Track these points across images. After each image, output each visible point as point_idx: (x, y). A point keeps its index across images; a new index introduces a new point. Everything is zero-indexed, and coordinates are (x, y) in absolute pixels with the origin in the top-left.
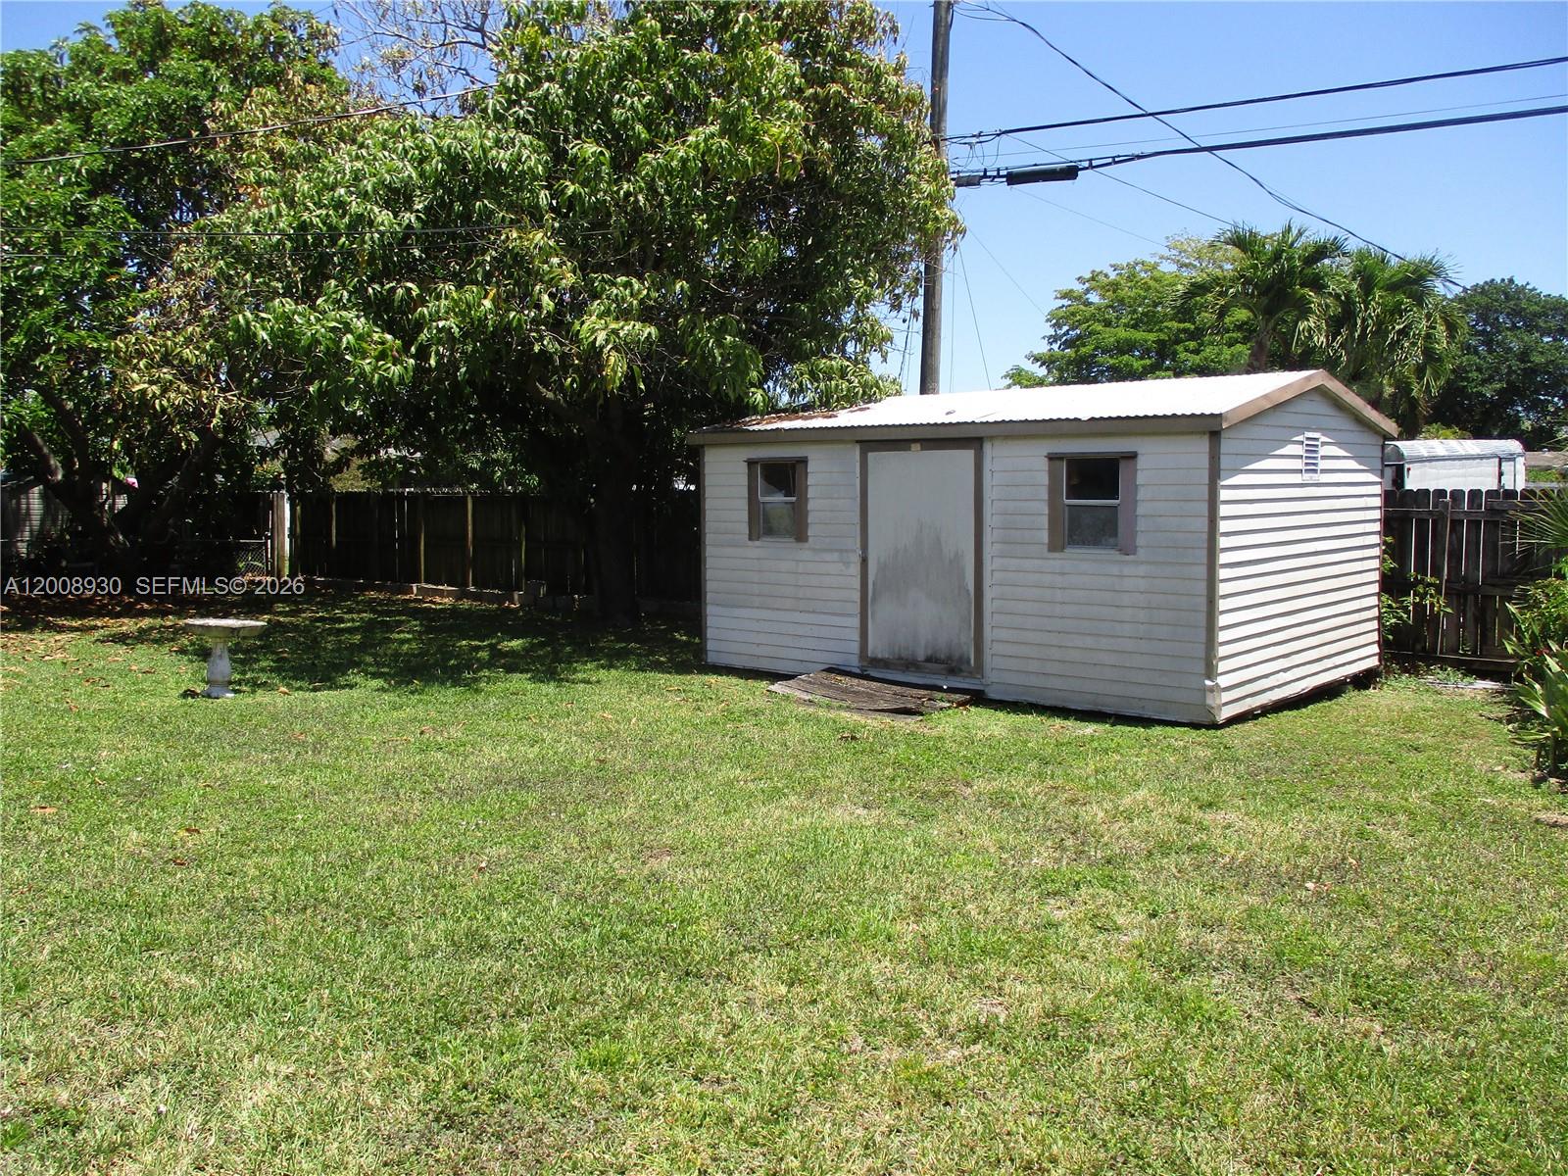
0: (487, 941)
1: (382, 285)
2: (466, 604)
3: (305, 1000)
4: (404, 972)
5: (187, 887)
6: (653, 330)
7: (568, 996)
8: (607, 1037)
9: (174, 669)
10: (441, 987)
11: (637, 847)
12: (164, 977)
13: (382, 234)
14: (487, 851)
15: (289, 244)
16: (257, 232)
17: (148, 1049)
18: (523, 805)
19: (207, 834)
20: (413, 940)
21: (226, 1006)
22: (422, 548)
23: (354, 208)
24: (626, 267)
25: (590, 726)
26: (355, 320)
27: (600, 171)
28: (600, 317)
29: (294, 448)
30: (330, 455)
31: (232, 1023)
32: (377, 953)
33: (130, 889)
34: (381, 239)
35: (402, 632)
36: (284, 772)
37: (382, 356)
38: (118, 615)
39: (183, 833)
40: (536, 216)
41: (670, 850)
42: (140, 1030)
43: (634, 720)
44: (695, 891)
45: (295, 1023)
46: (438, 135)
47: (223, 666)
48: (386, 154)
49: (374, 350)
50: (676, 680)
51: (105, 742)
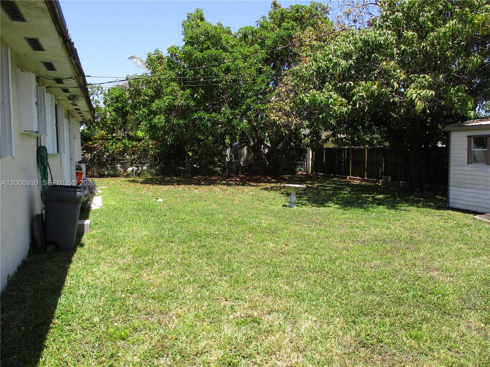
0: (375, 290)
1: (342, 84)
2: (364, 183)
3: (319, 299)
4: (348, 296)
5: (286, 261)
6: (433, 92)
7: (402, 313)
8: (416, 329)
9: (280, 198)
10: (360, 302)
11: (425, 267)
12: (280, 286)
13: (342, 68)
14: (373, 262)
15: (315, 73)
16: (306, 71)
17: (277, 305)
18: (385, 248)
19: (290, 246)
20: (351, 287)
21: (297, 297)
22: (351, 165)
23: (334, 61)
24: (423, 71)
25: (407, 225)
26: (333, 95)
27: (414, 40)
28: (414, 89)
29: (313, 135)
30: (323, 137)
31: (299, 302)
32: (340, 289)
33: (271, 259)
34: (342, 69)
35: (345, 191)
36: (311, 231)
37: (341, 105)
38: (265, 182)
39: (284, 245)
40: (392, 57)
41: (437, 270)
42: (274, 299)
43: (422, 224)
44: (447, 285)
45: (316, 306)
46: (360, 35)
47: (294, 198)
48: (344, 43)
49: (338, 103)
50: (438, 212)
51: (263, 218)
